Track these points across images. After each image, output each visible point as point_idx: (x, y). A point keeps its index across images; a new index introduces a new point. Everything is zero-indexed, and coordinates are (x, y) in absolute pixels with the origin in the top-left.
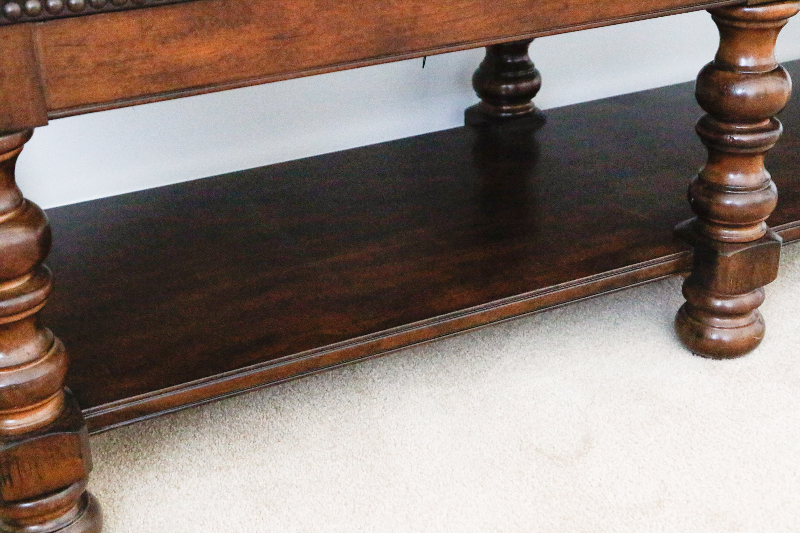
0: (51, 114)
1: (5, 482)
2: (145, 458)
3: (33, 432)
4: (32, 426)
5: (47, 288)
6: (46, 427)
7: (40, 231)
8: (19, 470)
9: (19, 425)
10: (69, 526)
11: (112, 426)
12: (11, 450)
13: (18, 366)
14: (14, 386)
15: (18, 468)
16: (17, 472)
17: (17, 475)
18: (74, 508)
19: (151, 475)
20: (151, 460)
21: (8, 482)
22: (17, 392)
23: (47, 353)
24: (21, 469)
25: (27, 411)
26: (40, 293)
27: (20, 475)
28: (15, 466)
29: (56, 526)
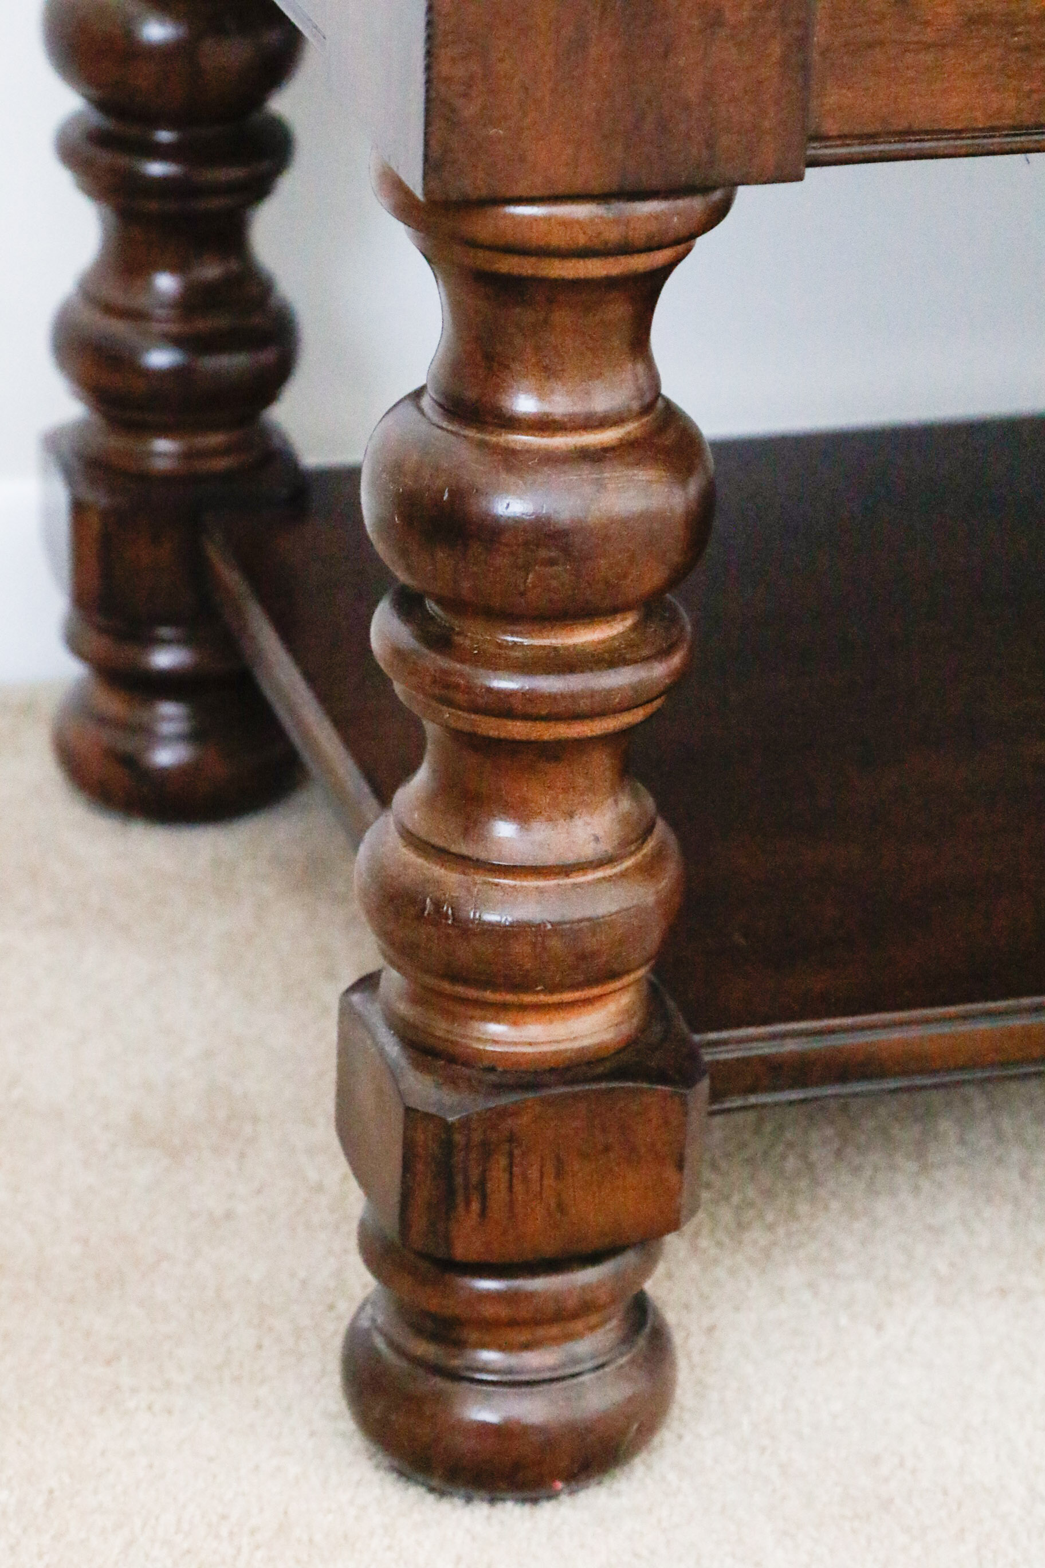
0: (816, 150)
1: (468, 1203)
2: (771, 1228)
3: (568, 1068)
4: (566, 1051)
5: (676, 660)
6: (601, 1060)
7: (693, 488)
8: (511, 1173)
9: (530, 1044)
10: (600, 1372)
11: (752, 1099)
12: (503, 1113)
13: (565, 870)
14: (549, 927)
15: (511, 1165)
16: (504, 1177)
17: (504, 1186)
18: (614, 1322)
19: (793, 1276)
20: (789, 1235)
21: (475, 1206)
22: (554, 943)
23: (639, 849)
24: (516, 1170)
25: (560, 1006)
26: (659, 671)
27: (511, 1188)
28: (503, 1162)
29: (564, 1365)
